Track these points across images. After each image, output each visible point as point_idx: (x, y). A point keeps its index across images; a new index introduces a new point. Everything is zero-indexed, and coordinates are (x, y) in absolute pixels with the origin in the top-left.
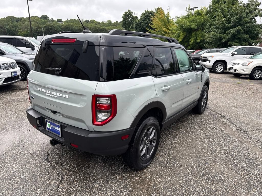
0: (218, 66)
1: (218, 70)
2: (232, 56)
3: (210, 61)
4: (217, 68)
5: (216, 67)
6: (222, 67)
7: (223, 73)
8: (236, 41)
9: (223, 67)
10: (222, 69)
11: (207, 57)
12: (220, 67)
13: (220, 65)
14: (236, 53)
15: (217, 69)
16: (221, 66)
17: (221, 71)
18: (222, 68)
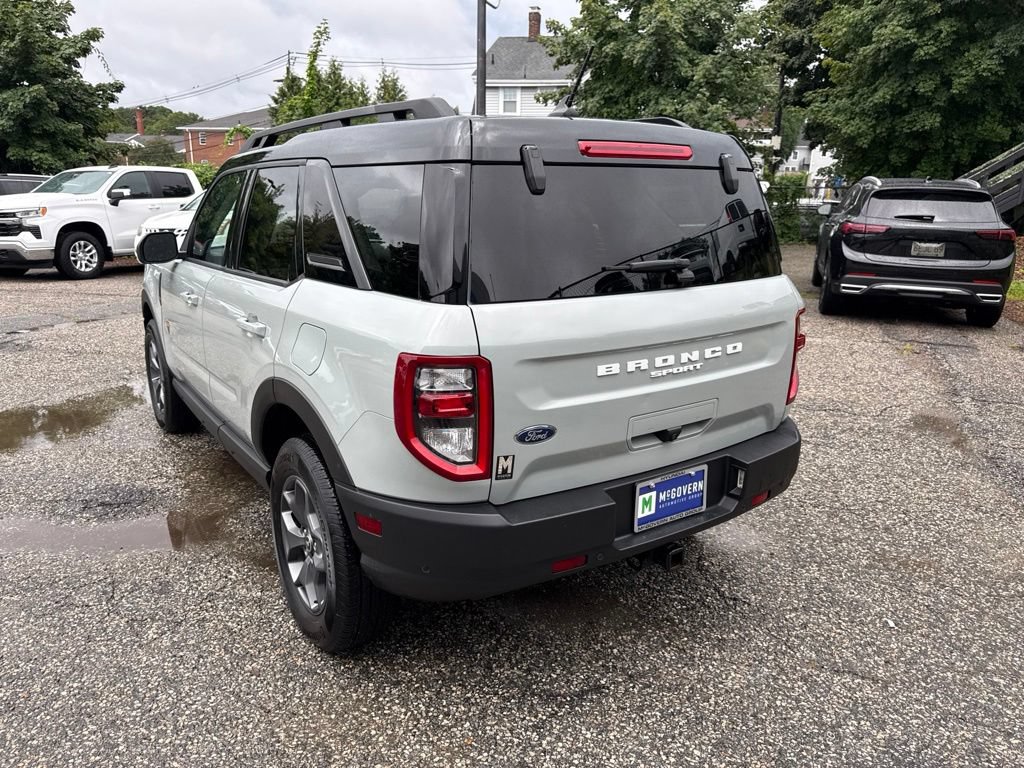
0: (75, 250)
1: (81, 266)
2: (115, 203)
3: (36, 232)
4: (74, 256)
5: (71, 252)
6: (90, 251)
7: (101, 273)
8: (38, 143)
9: (94, 251)
10: (96, 259)
11: (14, 215)
12: (83, 252)
13: (82, 243)
14: (127, 192)
15: (75, 262)
16: (85, 247)
17: (94, 265)
18: (91, 257)
